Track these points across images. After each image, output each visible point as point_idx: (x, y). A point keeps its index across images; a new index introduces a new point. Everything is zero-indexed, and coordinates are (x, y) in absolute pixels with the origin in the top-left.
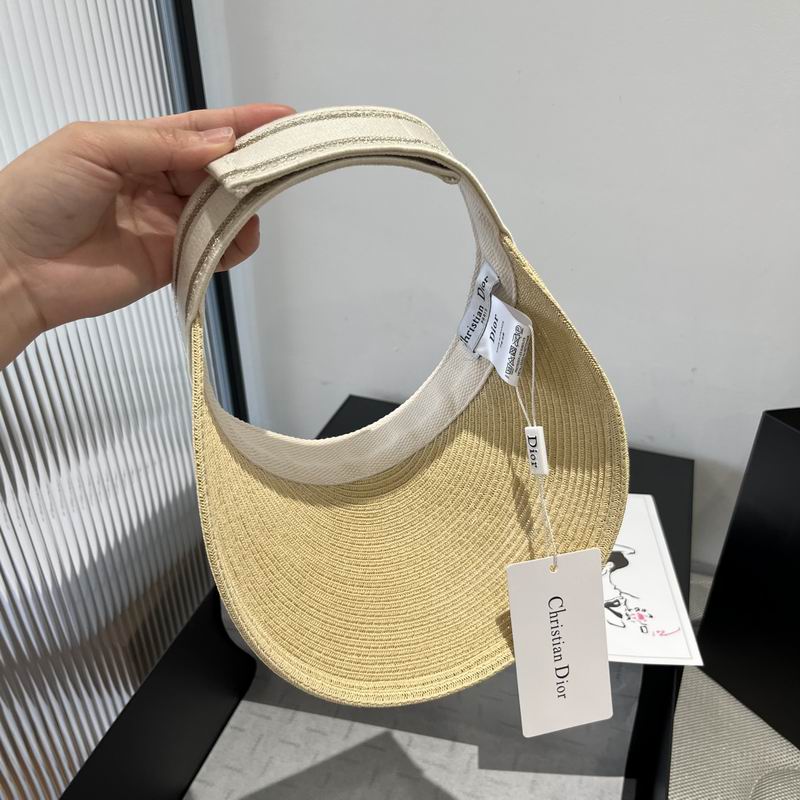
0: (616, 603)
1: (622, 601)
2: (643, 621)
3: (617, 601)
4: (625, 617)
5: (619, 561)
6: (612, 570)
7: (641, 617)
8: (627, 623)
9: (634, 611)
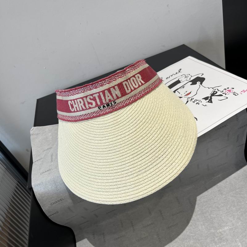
0: (215, 92)
1: (216, 90)
2: (232, 92)
3: (214, 91)
4: (224, 95)
5: (200, 80)
6: (201, 84)
7: (230, 91)
8: (226, 96)
9: (224, 91)
